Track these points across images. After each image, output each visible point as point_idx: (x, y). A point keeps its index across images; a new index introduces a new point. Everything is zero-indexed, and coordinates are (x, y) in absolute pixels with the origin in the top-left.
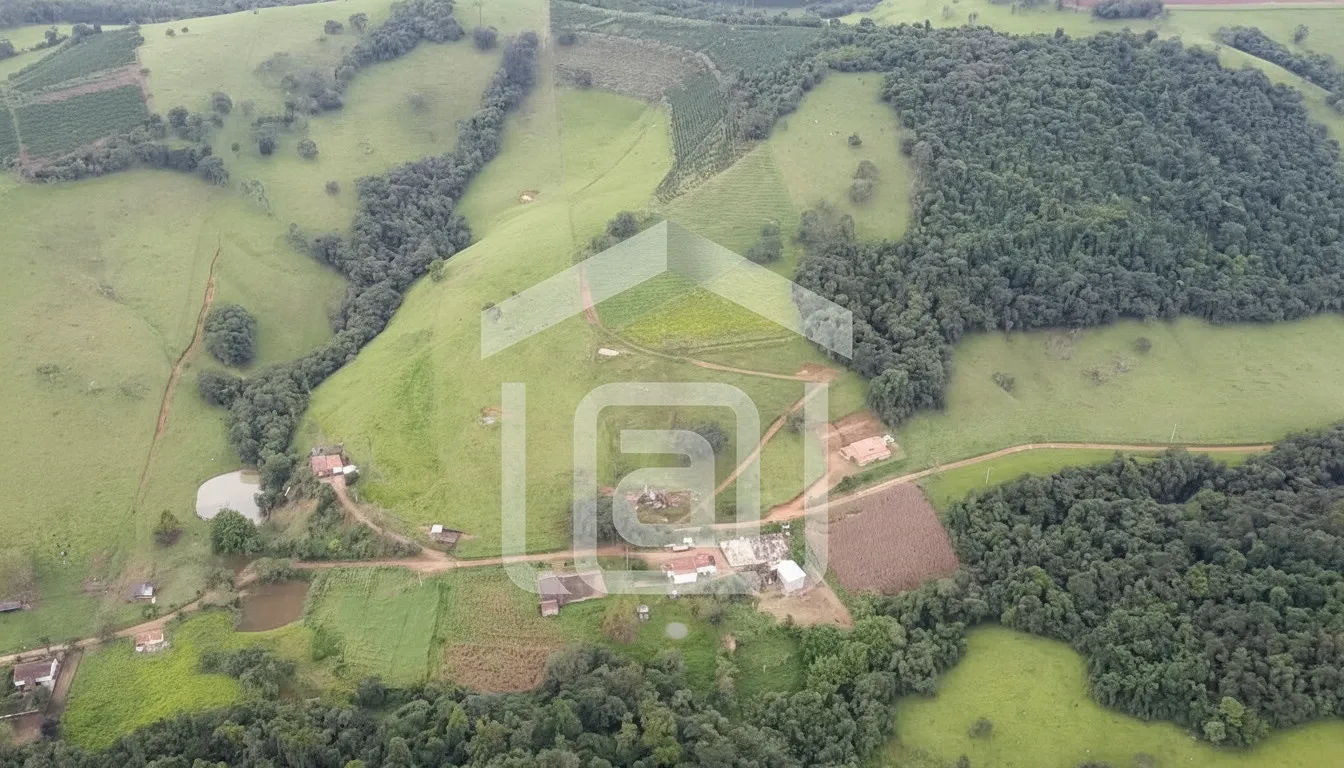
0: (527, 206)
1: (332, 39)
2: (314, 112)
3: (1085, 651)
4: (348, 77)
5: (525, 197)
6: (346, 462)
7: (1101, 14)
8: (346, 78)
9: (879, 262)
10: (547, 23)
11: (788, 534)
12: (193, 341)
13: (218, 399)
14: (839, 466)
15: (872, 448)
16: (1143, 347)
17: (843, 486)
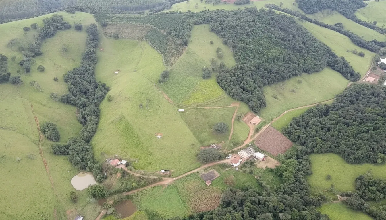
0: (118, 75)
1: (28, 33)
3: (339, 153)
4: (40, 44)
5: (116, 73)
6: (121, 160)
7: (236, 4)
9: (236, 72)
11: (251, 146)
12: (40, 137)
13: (61, 153)
14: (251, 126)
15: (257, 120)
16: (300, 82)
17: (257, 131)
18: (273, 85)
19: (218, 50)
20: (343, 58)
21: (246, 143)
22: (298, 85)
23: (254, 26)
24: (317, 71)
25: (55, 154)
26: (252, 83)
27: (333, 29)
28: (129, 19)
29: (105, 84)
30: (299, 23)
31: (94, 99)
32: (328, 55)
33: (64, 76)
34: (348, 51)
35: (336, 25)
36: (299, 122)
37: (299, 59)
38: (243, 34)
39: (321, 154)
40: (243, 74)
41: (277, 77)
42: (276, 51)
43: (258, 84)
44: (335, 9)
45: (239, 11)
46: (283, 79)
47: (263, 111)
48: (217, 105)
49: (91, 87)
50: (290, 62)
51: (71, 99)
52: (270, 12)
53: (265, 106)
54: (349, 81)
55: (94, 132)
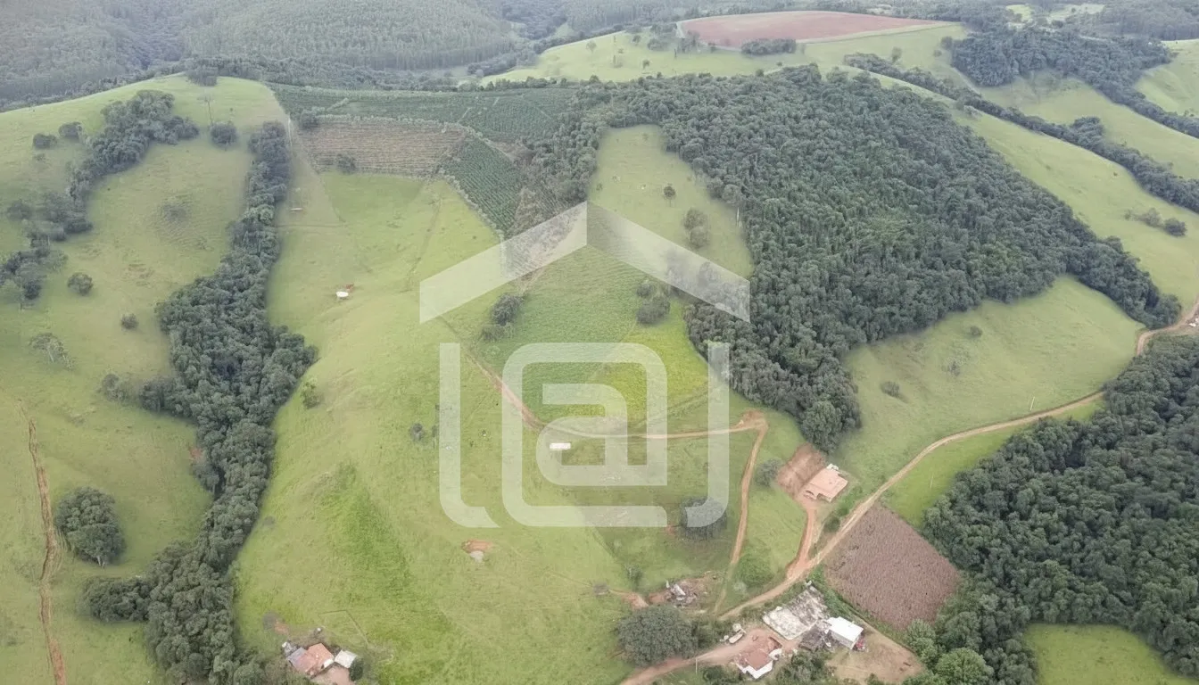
0: (348, 303)
1: (49, 154)
2: (59, 239)
4: (86, 195)
5: (341, 294)
7: (752, 52)
8: (82, 196)
9: (753, 300)
10: (281, 109)
11: (812, 589)
12: (49, 548)
13: (120, 615)
14: (812, 507)
15: (830, 480)
16: (975, 333)
17: (832, 526)
18: (884, 347)
19: (691, 221)
20: (1114, 243)
21: (794, 576)
22: (969, 346)
23: (812, 134)
24: (1031, 294)
25: (97, 615)
26: (808, 339)
27: (1074, 140)
28: (392, 107)
29: (300, 340)
30: (960, 120)
31: (255, 396)
32: (1062, 231)
33: (161, 307)
34: (1127, 217)
35: (1077, 125)
36: (983, 490)
37: (971, 249)
38: (774, 161)
39: (1073, 628)
40: (778, 306)
41: (897, 316)
42: (890, 223)
43: (831, 344)
44: (1076, 70)
45: (759, 81)
46: (920, 323)
47: (853, 445)
48: (687, 427)
49: (250, 352)
50: (939, 261)
51: (177, 396)
52: (863, 81)
53: (859, 425)
54: (1143, 326)
55: (247, 530)
